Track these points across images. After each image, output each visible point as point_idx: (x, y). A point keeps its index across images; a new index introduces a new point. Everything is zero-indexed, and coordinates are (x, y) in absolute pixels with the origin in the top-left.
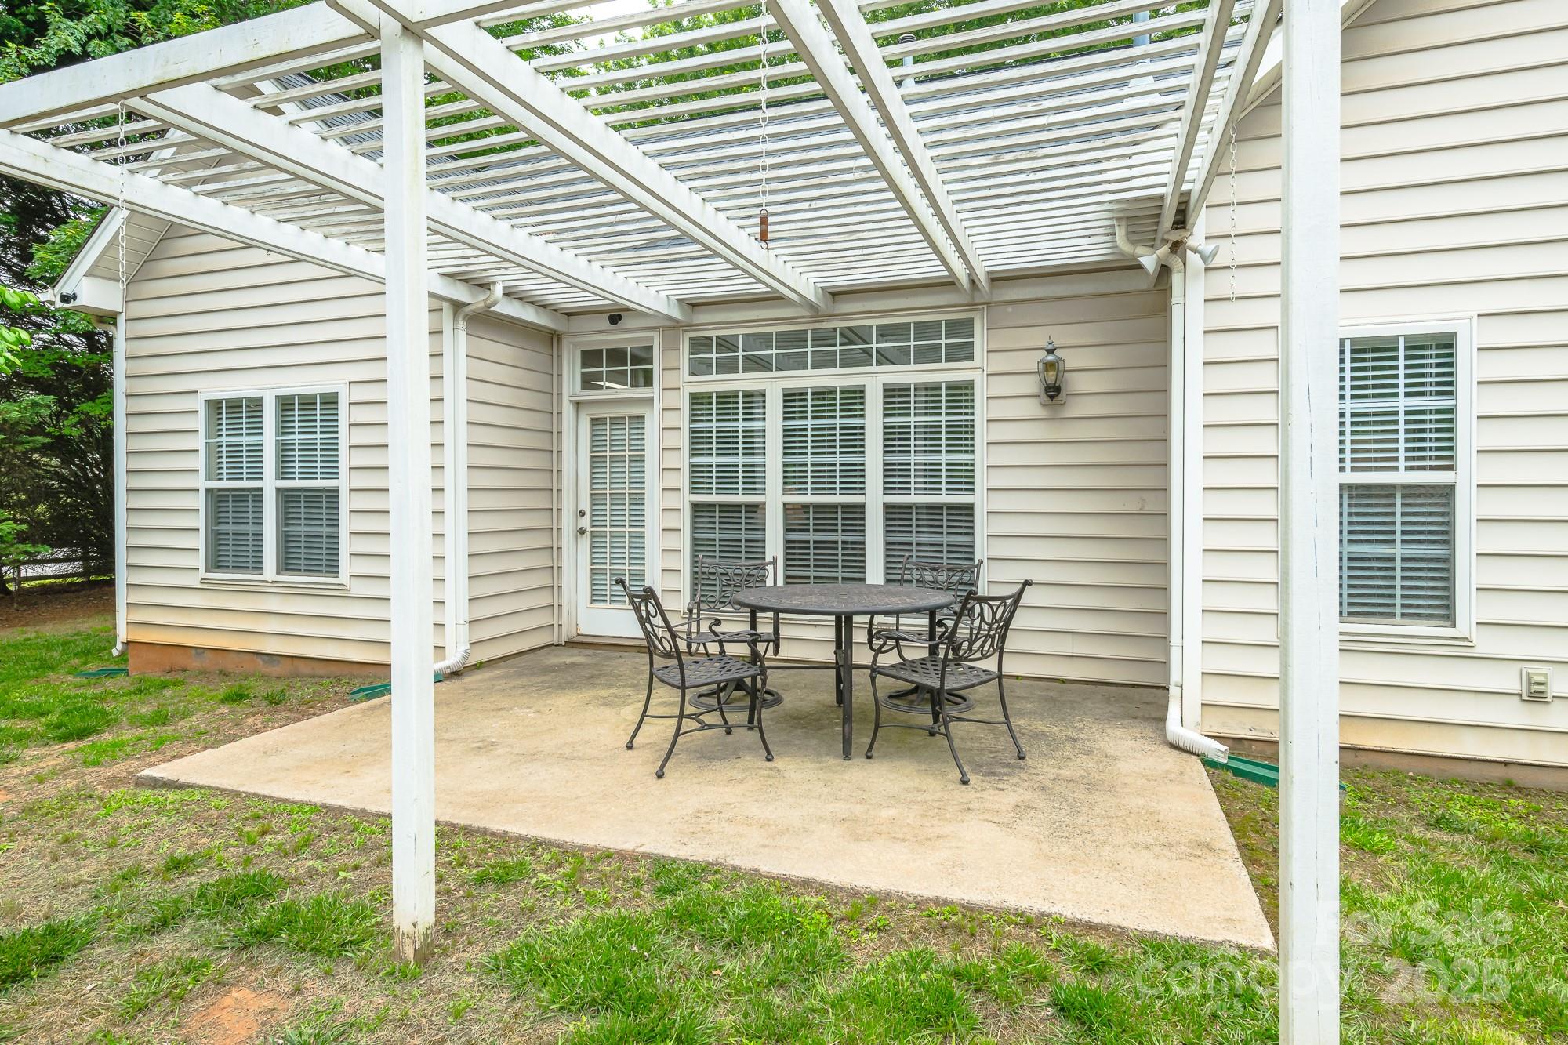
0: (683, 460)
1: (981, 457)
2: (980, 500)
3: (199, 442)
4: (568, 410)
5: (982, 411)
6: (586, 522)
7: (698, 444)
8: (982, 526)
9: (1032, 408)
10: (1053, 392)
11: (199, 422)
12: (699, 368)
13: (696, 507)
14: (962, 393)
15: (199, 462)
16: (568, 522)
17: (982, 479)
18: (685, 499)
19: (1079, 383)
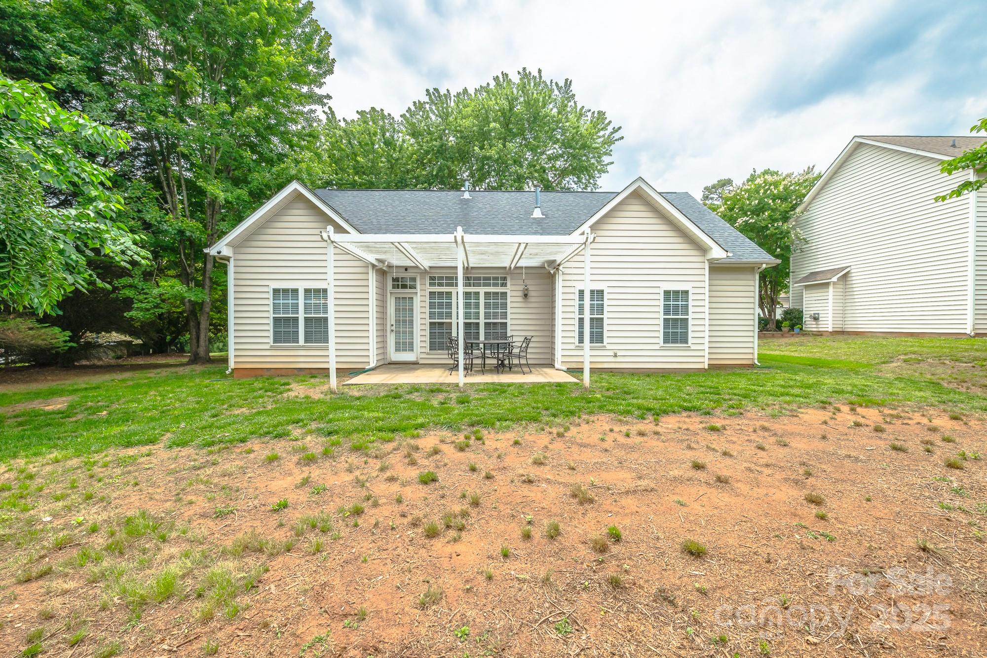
0: (427, 310)
1: (509, 311)
2: (509, 321)
3: (271, 302)
4: (389, 295)
5: (509, 300)
6: (393, 328)
7: (432, 305)
8: (509, 328)
9: (520, 299)
10: (526, 295)
11: (271, 296)
12: (431, 284)
13: (431, 323)
14: (504, 295)
15: (271, 308)
16: (389, 328)
17: (509, 316)
18: (428, 321)
19: (531, 294)
